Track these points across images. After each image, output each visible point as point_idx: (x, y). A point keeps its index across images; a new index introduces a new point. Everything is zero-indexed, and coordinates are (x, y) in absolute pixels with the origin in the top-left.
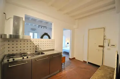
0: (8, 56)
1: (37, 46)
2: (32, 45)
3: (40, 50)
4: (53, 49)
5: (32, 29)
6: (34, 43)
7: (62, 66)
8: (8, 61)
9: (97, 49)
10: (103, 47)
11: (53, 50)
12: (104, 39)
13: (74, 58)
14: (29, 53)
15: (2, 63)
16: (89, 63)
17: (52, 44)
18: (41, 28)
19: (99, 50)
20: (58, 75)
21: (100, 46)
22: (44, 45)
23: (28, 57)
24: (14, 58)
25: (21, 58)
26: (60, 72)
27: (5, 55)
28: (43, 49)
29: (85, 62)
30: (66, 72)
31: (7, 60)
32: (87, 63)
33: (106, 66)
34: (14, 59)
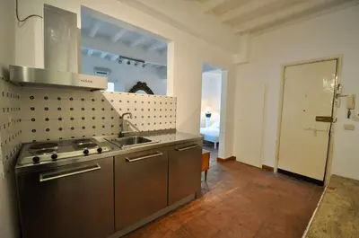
0: (32, 148)
1: (125, 117)
2: (107, 114)
3: (134, 130)
4: (173, 127)
5: (96, 68)
6: (115, 107)
7: (201, 182)
8: (36, 160)
9: (310, 129)
10: (329, 119)
11: (173, 131)
12: (336, 96)
13: (233, 159)
14: (99, 138)
15: (17, 167)
16: (280, 171)
17: (168, 113)
18: (129, 63)
19: (315, 131)
20: (192, 209)
21: (319, 119)
22: (146, 114)
23: (103, 148)
24: (55, 153)
25: (80, 153)
26: (196, 198)
27: (23, 144)
28: (141, 129)
29: (267, 169)
30: (215, 198)
31: (34, 159)
32: (275, 171)
33: (348, 179)
34: (56, 156)
